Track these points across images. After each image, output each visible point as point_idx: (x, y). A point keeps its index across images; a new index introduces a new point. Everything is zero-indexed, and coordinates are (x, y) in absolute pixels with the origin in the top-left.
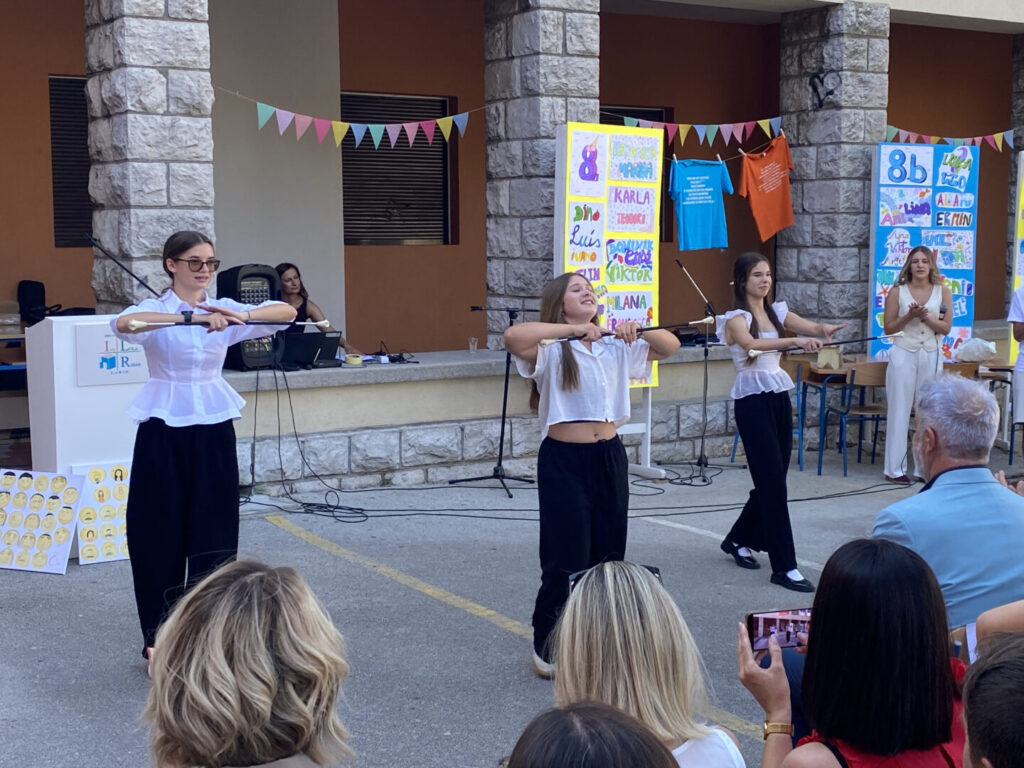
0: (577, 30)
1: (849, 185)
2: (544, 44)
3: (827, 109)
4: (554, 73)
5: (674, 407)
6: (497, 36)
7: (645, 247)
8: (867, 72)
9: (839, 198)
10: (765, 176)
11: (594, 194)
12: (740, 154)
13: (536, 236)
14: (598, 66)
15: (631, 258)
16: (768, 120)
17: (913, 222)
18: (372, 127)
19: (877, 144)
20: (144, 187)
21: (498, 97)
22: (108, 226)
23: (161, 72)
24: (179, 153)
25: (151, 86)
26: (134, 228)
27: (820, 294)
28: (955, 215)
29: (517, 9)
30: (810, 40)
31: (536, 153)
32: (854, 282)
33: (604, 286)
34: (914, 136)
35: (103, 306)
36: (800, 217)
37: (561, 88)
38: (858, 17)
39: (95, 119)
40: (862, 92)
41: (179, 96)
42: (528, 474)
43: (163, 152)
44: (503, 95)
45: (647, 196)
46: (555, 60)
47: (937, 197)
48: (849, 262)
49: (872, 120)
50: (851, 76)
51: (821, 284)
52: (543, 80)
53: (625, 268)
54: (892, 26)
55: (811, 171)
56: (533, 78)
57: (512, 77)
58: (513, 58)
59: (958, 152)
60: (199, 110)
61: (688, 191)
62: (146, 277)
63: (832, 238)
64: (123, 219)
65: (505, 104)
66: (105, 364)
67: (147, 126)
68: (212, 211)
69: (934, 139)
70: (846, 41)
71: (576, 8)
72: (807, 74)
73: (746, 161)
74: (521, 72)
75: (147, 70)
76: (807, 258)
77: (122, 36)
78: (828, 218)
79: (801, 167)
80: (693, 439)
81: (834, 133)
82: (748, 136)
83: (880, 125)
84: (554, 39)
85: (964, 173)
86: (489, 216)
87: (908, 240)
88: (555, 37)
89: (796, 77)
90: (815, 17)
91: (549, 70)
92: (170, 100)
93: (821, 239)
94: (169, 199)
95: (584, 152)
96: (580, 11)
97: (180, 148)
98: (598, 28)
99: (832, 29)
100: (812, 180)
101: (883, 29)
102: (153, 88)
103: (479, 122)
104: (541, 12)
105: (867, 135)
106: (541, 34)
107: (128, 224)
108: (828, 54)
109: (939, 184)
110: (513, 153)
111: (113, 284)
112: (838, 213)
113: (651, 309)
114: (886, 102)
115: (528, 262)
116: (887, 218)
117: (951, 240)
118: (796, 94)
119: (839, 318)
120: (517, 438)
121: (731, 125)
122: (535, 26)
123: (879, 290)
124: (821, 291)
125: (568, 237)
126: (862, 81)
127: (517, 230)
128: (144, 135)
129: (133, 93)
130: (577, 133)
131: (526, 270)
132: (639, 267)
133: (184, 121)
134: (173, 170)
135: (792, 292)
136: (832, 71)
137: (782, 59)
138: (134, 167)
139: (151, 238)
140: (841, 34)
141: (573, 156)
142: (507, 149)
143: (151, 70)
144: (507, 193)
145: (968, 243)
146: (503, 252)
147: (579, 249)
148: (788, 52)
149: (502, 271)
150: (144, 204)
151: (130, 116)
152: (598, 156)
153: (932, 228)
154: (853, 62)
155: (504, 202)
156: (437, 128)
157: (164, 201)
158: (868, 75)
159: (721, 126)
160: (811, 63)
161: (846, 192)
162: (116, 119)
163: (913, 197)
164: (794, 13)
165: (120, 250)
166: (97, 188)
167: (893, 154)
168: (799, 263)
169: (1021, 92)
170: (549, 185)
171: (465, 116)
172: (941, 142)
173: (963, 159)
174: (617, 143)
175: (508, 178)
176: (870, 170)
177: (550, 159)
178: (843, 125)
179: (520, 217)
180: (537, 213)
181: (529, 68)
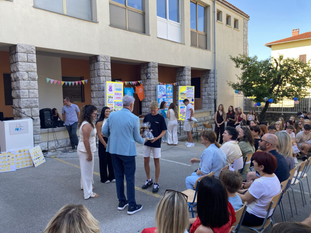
0: (107, 65)
2: (101, 67)
3: (149, 79)
6: (92, 66)
8: (155, 73)
9: (151, 94)
10: (140, 90)
11: (112, 94)
13: (101, 101)
14: (111, 72)
15: (118, 105)
16: (139, 81)
17: (163, 97)
18: (69, 82)
19: (157, 85)
20: (24, 94)
22: (16, 102)
23: (27, 72)
24: (31, 88)
26: (22, 102)
28: (169, 96)
29: (96, 61)
30: (145, 68)
31: (100, 86)
34: (162, 84)
35: (16, 117)
36: (145, 97)
37: (104, 75)
38: (153, 64)
39: (13, 81)
40: (154, 76)
41: (30, 77)
43: (27, 87)
44: (94, 76)
45: (121, 94)
46: (103, 70)
47: (167, 93)
50: (152, 74)
52: (101, 74)
54: (158, 66)
55: (146, 89)
56: (99, 74)
57: (95, 73)
58: (95, 70)
59: (169, 86)
60: (35, 79)
61: (127, 93)
62: (25, 112)
64: (19, 101)
65: (94, 78)
66: (16, 130)
67: (23, 82)
68: (38, 98)
69: (165, 84)
70: (151, 68)
73: (136, 88)
76: (147, 104)
77: (18, 65)
78: (150, 97)
82: (136, 83)
83: (157, 82)
84: (103, 67)
85: (171, 89)
86: (92, 98)
89: (143, 74)
90: (146, 64)
91: (102, 72)
93: (149, 100)
94: (29, 96)
95: (110, 87)
96: (107, 62)
97: (31, 87)
98: (110, 65)
100: (147, 91)
102: (25, 75)
103: (89, 81)
104: (100, 62)
105: (155, 84)
106: (100, 66)
108: (149, 70)
114: (158, 78)
116: (159, 97)
117: (169, 100)
118: (143, 77)
121: (134, 82)
122: (99, 64)
125: (107, 101)
126: (154, 75)
127: (97, 100)
128: (23, 84)
129: (21, 76)
130: (108, 83)
131: (99, 107)
132: (120, 106)
133: (32, 82)
134: (30, 91)
135: (144, 109)
138: (21, 91)
139: (25, 104)
140: (150, 67)
141: (108, 87)
142: (95, 86)
143: (25, 72)
145: (172, 101)
146: (95, 104)
147: (109, 103)
148: (142, 70)
150: (24, 97)
151: (20, 81)
152: (112, 87)
153: (166, 98)
154: (152, 72)
155: (95, 95)
156: (82, 82)
157: (28, 97)
159: (132, 82)
161: (153, 92)
162: (17, 81)
163: (163, 94)
164: (143, 63)
165: (19, 107)
166: (14, 94)
167: (160, 87)
168: (145, 104)
169: (177, 77)
170: (103, 92)
171: (87, 80)
172: (166, 85)
173: (170, 87)
174: (115, 85)
175: (95, 91)
176: (156, 89)
177: (103, 88)
178: (151, 82)
179: (98, 98)
180: (101, 97)
181: (98, 72)
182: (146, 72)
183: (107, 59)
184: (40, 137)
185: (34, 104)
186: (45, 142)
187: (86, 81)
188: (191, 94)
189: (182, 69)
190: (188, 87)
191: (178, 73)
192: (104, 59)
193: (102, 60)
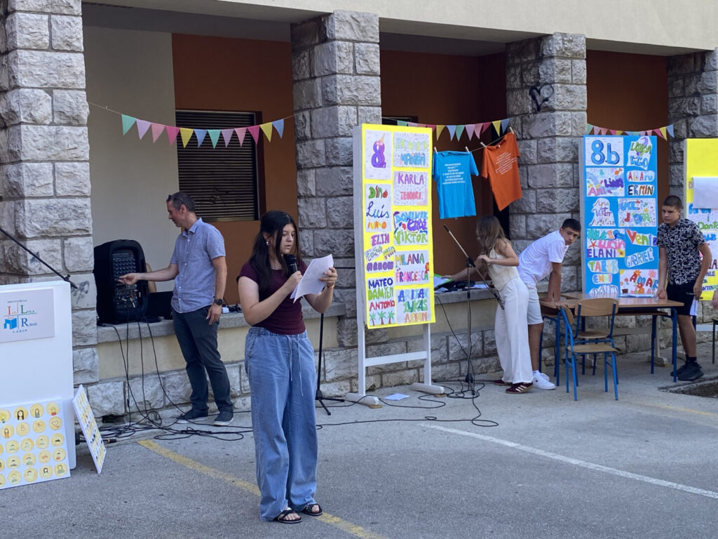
0: (363, 56)
1: (563, 167)
2: (339, 66)
3: (544, 112)
4: (348, 88)
5: (444, 337)
6: (302, 61)
7: (421, 216)
8: (572, 84)
9: (556, 177)
10: (500, 162)
11: (383, 178)
12: (482, 146)
13: (338, 211)
14: (380, 83)
15: (412, 225)
16: (499, 122)
17: (611, 193)
18: (211, 132)
19: (582, 137)
20: (35, 181)
21: (304, 107)
22: (6, 214)
23: (47, 92)
24: (62, 154)
25: (39, 103)
26: (27, 214)
28: (641, 187)
29: (317, 41)
30: (528, 62)
31: (336, 148)
33: (392, 247)
34: (604, 131)
36: (527, 192)
37: (353, 99)
38: (564, 44)
40: (569, 99)
41: (62, 110)
42: (339, 394)
43: (50, 154)
44: (308, 106)
45: (422, 178)
46: (348, 79)
47: (628, 174)
49: (577, 120)
50: (561, 87)
52: (339, 93)
53: (408, 233)
54: (587, 51)
55: (533, 158)
56: (332, 92)
57: (315, 92)
58: (315, 77)
59: (641, 141)
60: (78, 120)
61: (446, 174)
62: (38, 253)
63: (552, 207)
64: (18, 208)
65: (310, 112)
67: (34, 132)
68: (89, 199)
69: (619, 132)
71: (362, 39)
72: (527, 87)
73: (486, 151)
74: (322, 88)
75: (36, 91)
76: (533, 222)
77: (16, 64)
78: (548, 192)
79: (526, 155)
80: (459, 361)
81: (550, 129)
82: (484, 134)
83: (583, 123)
84: (347, 63)
85: (646, 156)
86: (300, 197)
87: (608, 206)
88: (347, 61)
89: (518, 89)
90: (532, 46)
91: (344, 86)
92: (55, 114)
93: (543, 207)
94: (55, 191)
95: (375, 146)
96: (364, 42)
97: (64, 151)
98: (379, 55)
99: (545, 53)
100: (535, 164)
101: (582, 52)
102: (41, 104)
103: (291, 126)
104: (336, 43)
105: (574, 131)
106: (337, 59)
107: (22, 212)
108: (543, 72)
109: (629, 164)
110: (318, 148)
111: (11, 260)
112: (555, 188)
113: (428, 264)
114: (586, 106)
115: (332, 231)
116: (592, 191)
117: (639, 206)
118: (520, 101)
120: (329, 367)
121: (474, 125)
122: (332, 53)
123: (589, 244)
125: (365, 211)
126: (568, 91)
127: (324, 207)
128: (34, 141)
129: (24, 109)
130: (369, 132)
131: (331, 236)
132: (418, 232)
133: (66, 130)
134: (58, 168)
136: (546, 84)
137: (508, 76)
138: (26, 166)
139: (41, 222)
140: (552, 57)
141: (367, 149)
142: (313, 146)
143: (39, 90)
144: (314, 179)
145: (652, 207)
146: (312, 224)
147: (373, 220)
148: (512, 71)
149: (311, 238)
150: (35, 195)
151: (23, 127)
152: (385, 149)
153: (626, 197)
154: (562, 77)
155: (312, 187)
156: (261, 131)
157: (51, 192)
158: (573, 86)
159: (466, 126)
160: (530, 79)
161: (561, 172)
162: (11, 129)
163: (610, 175)
164: (517, 43)
165: (17, 232)
167: (594, 144)
168: (527, 226)
169: (675, 98)
170: (348, 172)
171: (281, 122)
172: (623, 134)
173: (644, 146)
174: (399, 139)
175: (314, 168)
176: (577, 156)
177: (347, 152)
178: (556, 123)
179: (325, 197)
180: (338, 194)
181: (329, 84)
183: (363, 31)
184: (97, 357)
185: (73, 222)
186: (114, 379)
187: (280, 124)
189: (699, 63)
191: (680, 82)
192: (352, 28)
193: (345, 33)
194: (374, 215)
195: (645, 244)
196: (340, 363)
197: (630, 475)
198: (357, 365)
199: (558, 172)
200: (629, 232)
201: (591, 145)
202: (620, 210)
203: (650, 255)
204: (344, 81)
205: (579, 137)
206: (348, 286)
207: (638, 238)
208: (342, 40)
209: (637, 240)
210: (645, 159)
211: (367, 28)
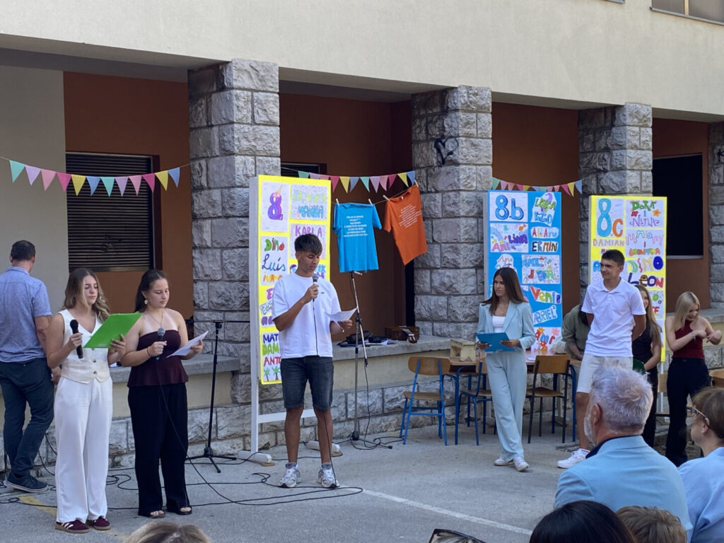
0: (262, 105)
1: (467, 222)
2: (237, 116)
3: (449, 165)
4: (246, 138)
5: (343, 394)
6: (199, 109)
8: (477, 138)
9: (460, 231)
10: (404, 215)
11: (280, 230)
12: (385, 199)
13: (234, 263)
14: (279, 133)
16: (405, 174)
17: (515, 249)
18: (104, 179)
19: (487, 191)
21: (200, 156)
27: (448, 304)
28: (545, 244)
29: (215, 89)
30: (434, 115)
31: (232, 198)
32: (473, 295)
34: (511, 185)
36: (432, 246)
37: (251, 149)
38: (469, 97)
40: (474, 153)
42: (231, 452)
44: (204, 154)
45: (320, 231)
46: (246, 128)
47: (532, 230)
48: (469, 279)
49: (481, 173)
50: (465, 141)
51: (449, 296)
52: (237, 143)
54: (493, 103)
55: (438, 212)
56: (230, 142)
57: (212, 141)
58: (212, 126)
59: (545, 197)
61: (348, 226)
63: (456, 262)
65: (206, 161)
69: (527, 187)
70: (461, 115)
71: (261, 88)
72: (432, 139)
73: (389, 204)
74: (219, 136)
76: (438, 277)
78: (452, 247)
79: (430, 208)
80: (358, 419)
81: (455, 183)
82: (391, 185)
83: (488, 177)
84: (245, 112)
85: (551, 212)
86: (195, 247)
87: (512, 263)
88: (245, 110)
89: (424, 141)
90: (437, 98)
91: (241, 136)
93: (448, 262)
95: (272, 198)
96: (263, 91)
98: (278, 104)
99: (450, 106)
100: (439, 218)
101: (487, 106)
103: (187, 175)
104: (234, 92)
105: (478, 185)
106: (235, 108)
108: (448, 125)
109: (533, 220)
110: (214, 199)
112: (459, 243)
114: (491, 160)
115: (227, 283)
116: (496, 246)
117: (543, 262)
118: (425, 154)
119: (463, 322)
120: (221, 424)
121: (379, 177)
122: (229, 102)
124: (449, 302)
125: (260, 264)
126: (473, 145)
127: (219, 258)
130: (266, 184)
131: (226, 290)
135: (427, 303)
136: (451, 137)
137: (413, 128)
140: (457, 110)
141: (264, 201)
142: (209, 196)
144: (210, 230)
145: (556, 264)
146: (206, 276)
147: (269, 273)
148: (418, 123)
149: (206, 290)
152: (282, 201)
153: (530, 253)
154: (466, 130)
155: (207, 237)
156: (156, 178)
158: (478, 140)
159: (372, 177)
161: (466, 225)
163: (514, 231)
164: (422, 94)
167: (498, 199)
168: (431, 281)
169: (586, 153)
170: (244, 224)
171: (178, 170)
172: (531, 189)
173: (548, 202)
174: (296, 191)
175: (210, 218)
176: (482, 211)
177: (244, 203)
178: (461, 177)
179: (221, 248)
180: (234, 245)
181: (226, 134)
182: (435, 132)
183: (262, 80)
187: (175, 173)
188: (649, 235)
189: (609, 118)
190: (633, 203)
191: (591, 136)
192: (251, 77)
193: (243, 81)
194: (269, 268)
195: (549, 302)
196: (233, 420)
197: (510, 528)
198: (250, 423)
199: (462, 227)
200: (532, 289)
201: (495, 200)
202: (524, 267)
203: (554, 313)
204: (242, 131)
205: (484, 191)
206: (243, 340)
207: (542, 295)
208: (240, 89)
209: (541, 298)
210: (550, 216)
211: (266, 77)
